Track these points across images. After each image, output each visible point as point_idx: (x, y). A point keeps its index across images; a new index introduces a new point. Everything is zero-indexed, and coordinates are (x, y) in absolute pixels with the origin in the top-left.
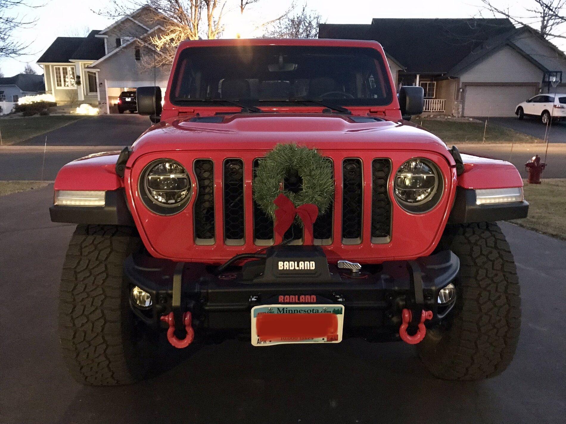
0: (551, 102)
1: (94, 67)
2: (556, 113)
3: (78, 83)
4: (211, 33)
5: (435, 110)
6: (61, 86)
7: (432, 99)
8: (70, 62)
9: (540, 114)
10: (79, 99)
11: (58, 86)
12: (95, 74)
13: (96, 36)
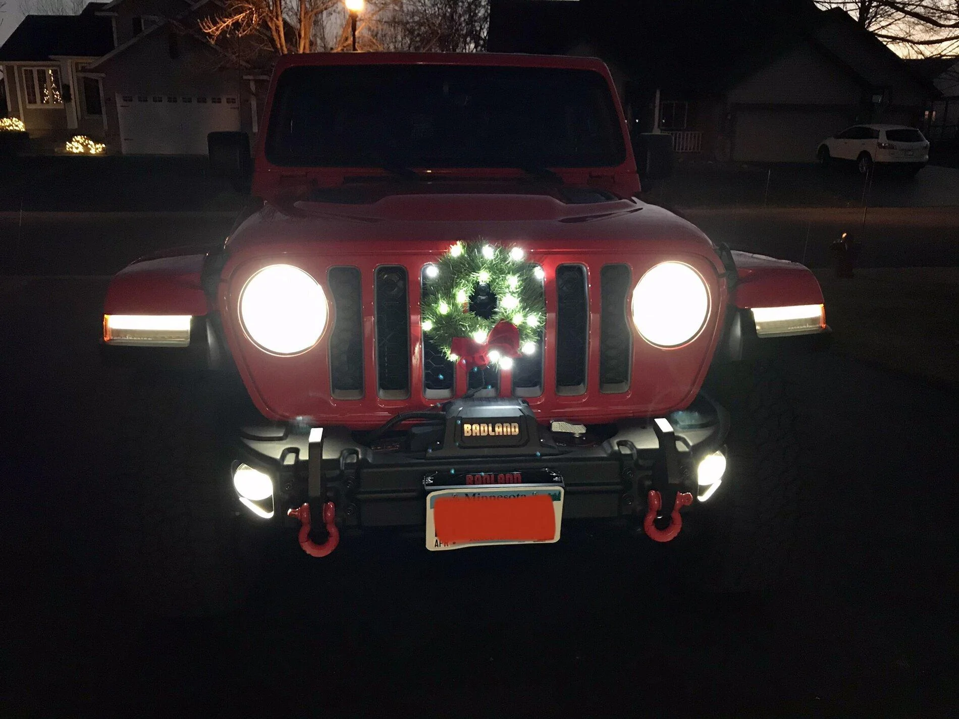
0: (872, 137)
1: (96, 70)
2: (882, 157)
3: (66, 97)
4: (305, 14)
5: (686, 149)
6: (35, 102)
7: (680, 130)
8: (50, 60)
9: (855, 159)
10: (70, 127)
11: (30, 102)
12: (97, 81)
13: (98, 14)
